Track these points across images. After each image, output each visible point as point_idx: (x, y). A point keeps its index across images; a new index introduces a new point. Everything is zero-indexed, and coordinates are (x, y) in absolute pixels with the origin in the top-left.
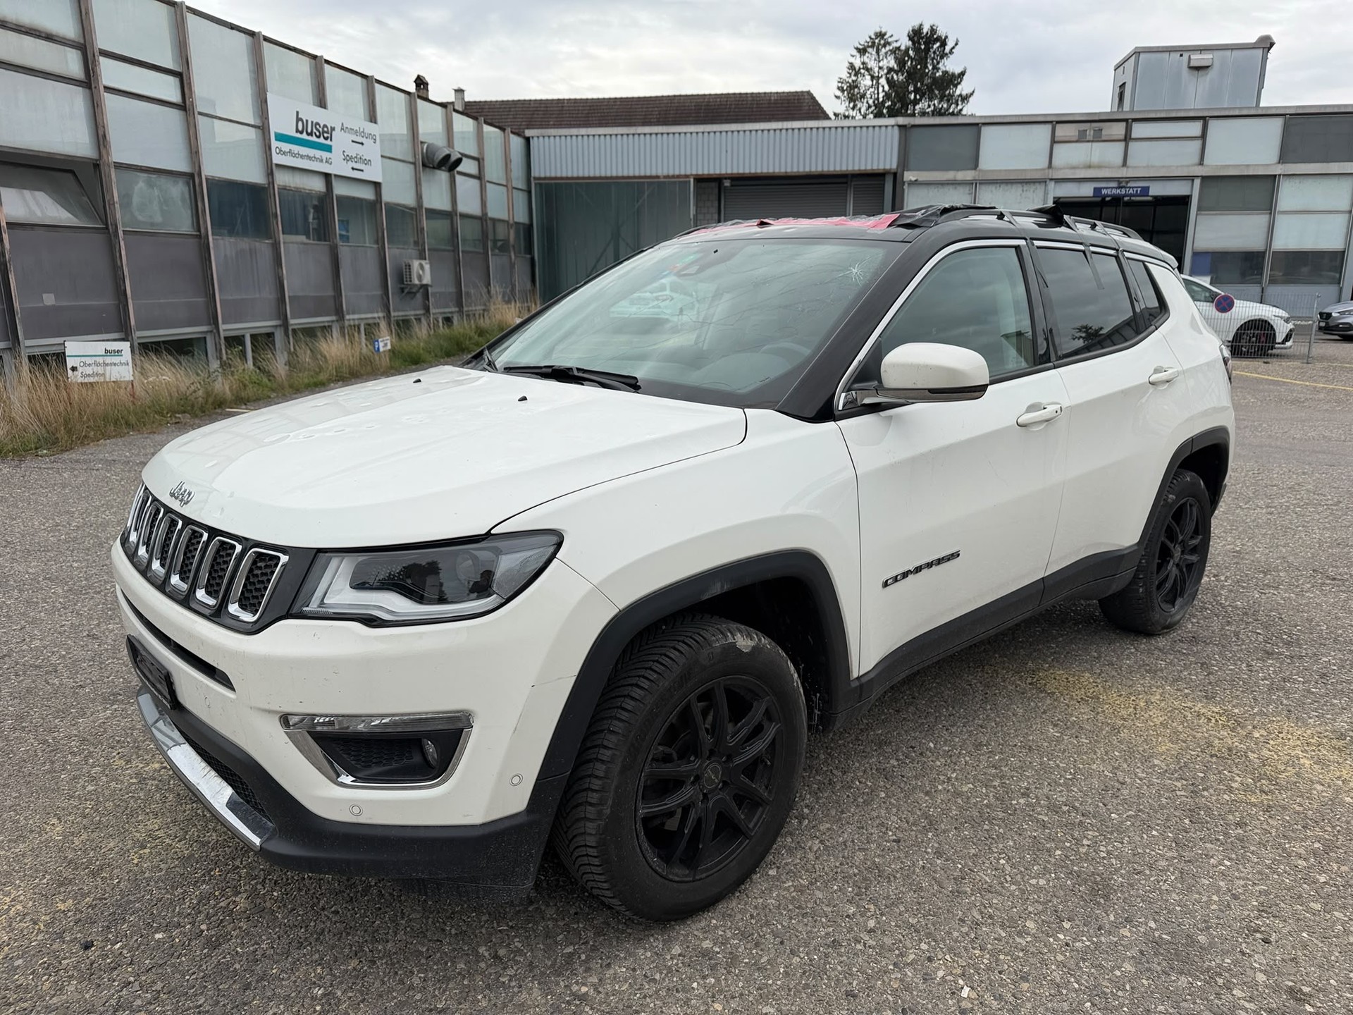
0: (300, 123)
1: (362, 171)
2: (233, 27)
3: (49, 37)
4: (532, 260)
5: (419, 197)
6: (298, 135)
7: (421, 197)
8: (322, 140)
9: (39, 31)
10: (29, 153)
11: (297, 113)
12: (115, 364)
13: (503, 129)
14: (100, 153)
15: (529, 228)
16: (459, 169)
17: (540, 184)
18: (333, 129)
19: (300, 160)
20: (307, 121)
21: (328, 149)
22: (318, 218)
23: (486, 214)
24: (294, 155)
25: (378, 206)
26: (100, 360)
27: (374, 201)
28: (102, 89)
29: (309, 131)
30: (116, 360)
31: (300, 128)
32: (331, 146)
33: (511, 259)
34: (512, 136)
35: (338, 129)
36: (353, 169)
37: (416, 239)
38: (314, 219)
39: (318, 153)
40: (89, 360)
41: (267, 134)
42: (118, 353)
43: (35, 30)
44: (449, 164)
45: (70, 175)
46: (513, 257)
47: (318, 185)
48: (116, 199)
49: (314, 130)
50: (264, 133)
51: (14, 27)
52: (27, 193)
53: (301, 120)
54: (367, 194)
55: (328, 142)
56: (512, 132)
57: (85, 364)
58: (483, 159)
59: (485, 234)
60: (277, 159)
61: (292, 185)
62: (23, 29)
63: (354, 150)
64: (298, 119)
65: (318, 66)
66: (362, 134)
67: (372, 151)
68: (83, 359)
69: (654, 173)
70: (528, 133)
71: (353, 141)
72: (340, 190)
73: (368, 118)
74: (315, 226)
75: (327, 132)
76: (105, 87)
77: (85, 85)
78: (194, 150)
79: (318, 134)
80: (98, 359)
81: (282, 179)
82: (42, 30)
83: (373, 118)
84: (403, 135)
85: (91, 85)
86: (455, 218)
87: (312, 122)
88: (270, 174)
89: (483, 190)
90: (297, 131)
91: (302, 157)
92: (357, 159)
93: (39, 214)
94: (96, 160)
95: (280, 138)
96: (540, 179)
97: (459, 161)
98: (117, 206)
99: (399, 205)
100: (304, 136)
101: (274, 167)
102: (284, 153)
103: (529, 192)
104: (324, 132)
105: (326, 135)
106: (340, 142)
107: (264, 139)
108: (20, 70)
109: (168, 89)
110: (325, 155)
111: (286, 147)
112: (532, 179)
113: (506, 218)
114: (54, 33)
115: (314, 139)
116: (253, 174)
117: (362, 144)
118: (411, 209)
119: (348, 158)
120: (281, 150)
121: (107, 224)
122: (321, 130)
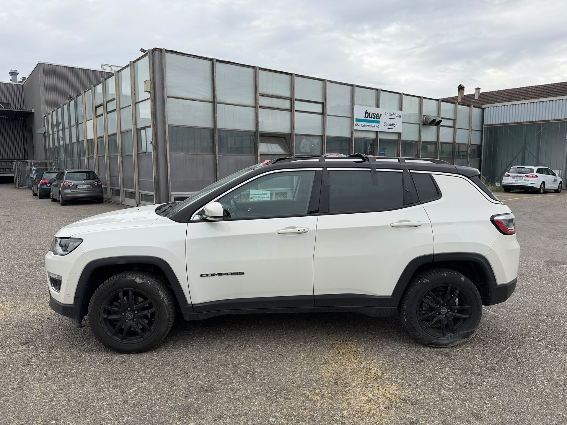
0: (367, 114)
1: (393, 129)
2: (345, 84)
3: (281, 98)
4: (481, 160)
5: (420, 137)
6: (366, 119)
7: (421, 137)
8: (376, 119)
9: (278, 96)
10: (270, 133)
11: (366, 111)
12: (264, 197)
13: (469, 106)
14: (292, 131)
15: (479, 147)
16: (441, 124)
17: (488, 127)
18: (381, 115)
19: (365, 127)
20: (370, 113)
21: (378, 122)
22: (372, 148)
23: (455, 142)
24: (363, 126)
25: (399, 142)
26: (260, 196)
27: (397, 140)
28: (295, 111)
29: (370, 116)
30: (265, 196)
31: (367, 116)
32: (380, 121)
33: (468, 159)
34: (474, 108)
35: (383, 114)
36: (388, 128)
37: (417, 154)
38: (370, 148)
39: (373, 124)
40: (256, 196)
41: (353, 119)
42: (266, 194)
43: (277, 96)
44: (436, 123)
45: (284, 139)
46: (469, 159)
47: (372, 136)
48: (294, 145)
49: (373, 116)
50: (352, 119)
51: (271, 96)
52: (269, 144)
53: (368, 113)
54: (395, 137)
55: (379, 120)
56: (473, 107)
57: (255, 197)
58: (456, 119)
59: (453, 150)
60: (355, 128)
61: (361, 137)
62: (274, 96)
63: (389, 122)
64: (366, 113)
65: (378, 93)
66: (395, 115)
67: (398, 121)
68: (255, 195)
69: (547, 119)
70: (484, 106)
71: (390, 118)
72: (381, 137)
73: (399, 109)
74: (370, 151)
75: (378, 116)
76: (296, 110)
77: (290, 111)
78: (324, 128)
79: (374, 117)
80: (259, 195)
81: (356, 135)
82: (279, 96)
83: (401, 109)
84: (416, 113)
85: (292, 110)
86: (438, 144)
87: (372, 113)
88: (352, 133)
89: (455, 132)
90: (365, 117)
91: (366, 126)
92: (391, 125)
93: (271, 151)
94: (290, 134)
95: (358, 120)
96: (488, 125)
97: (440, 121)
98: (294, 147)
99: (409, 141)
100: (368, 118)
101: (354, 131)
102: (359, 125)
103: (482, 131)
104: (377, 116)
105: (377, 117)
106: (384, 119)
107: (352, 121)
108: (271, 109)
109: (318, 108)
110: (376, 124)
111: (359, 123)
112: (484, 125)
113: (467, 143)
114: (283, 96)
115: (372, 119)
116: (346, 134)
117: (394, 119)
118: (415, 142)
119: (386, 125)
120: (357, 125)
121: (291, 154)
122: (376, 115)
